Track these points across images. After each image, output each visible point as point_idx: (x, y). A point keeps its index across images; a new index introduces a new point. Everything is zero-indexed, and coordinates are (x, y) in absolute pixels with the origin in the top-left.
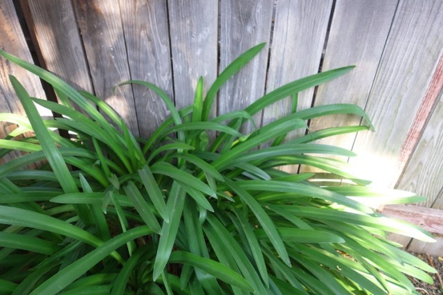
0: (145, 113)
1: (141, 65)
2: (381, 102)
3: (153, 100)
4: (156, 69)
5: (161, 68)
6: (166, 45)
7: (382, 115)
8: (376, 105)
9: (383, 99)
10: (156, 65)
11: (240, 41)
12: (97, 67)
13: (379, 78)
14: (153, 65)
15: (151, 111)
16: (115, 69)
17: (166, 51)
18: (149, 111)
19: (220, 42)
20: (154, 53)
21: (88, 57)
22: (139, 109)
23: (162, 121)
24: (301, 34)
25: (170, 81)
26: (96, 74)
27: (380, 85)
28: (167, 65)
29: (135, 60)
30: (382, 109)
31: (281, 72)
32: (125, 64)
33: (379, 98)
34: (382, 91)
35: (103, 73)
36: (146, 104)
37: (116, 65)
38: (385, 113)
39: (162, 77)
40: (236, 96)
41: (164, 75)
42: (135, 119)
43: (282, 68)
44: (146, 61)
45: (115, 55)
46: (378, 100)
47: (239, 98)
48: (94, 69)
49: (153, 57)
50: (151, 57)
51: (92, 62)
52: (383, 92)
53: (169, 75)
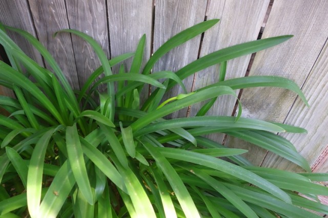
0: (85, 69)
1: (80, 22)
2: (320, 87)
3: (91, 58)
4: (93, 28)
5: (98, 27)
6: (102, 3)
7: (318, 99)
8: (313, 89)
9: (322, 83)
10: (93, 24)
11: (176, 5)
12: (40, 20)
13: (321, 60)
14: (90, 22)
15: (89, 68)
16: (56, 23)
17: (102, 9)
18: (87, 68)
19: (155, 5)
20: (91, 11)
21: (31, 9)
22: (79, 64)
23: (99, 78)
24: (240, 3)
25: (106, 40)
26: (39, 27)
27: (322, 68)
28: (103, 24)
29: (74, 16)
30: (319, 93)
31: (216, 42)
32: (65, 20)
33: (318, 82)
34: (322, 74)
35: (46, 26)
36: (85, 61)
37: (56, 20)
38: (321, 99)
39: (99, 36)
40: (169, 62)
41: (100, 34)
42: (76, 74)
43: (217, 39)
44: (84, 19)
45: (55, 9)
46: (316, 84)
47: (171, 64)
48: (38, 21)
49: (90, 14)
50: (88, 14)
51: (35, 14)
52: (323, 76)
53: (105, 34)
